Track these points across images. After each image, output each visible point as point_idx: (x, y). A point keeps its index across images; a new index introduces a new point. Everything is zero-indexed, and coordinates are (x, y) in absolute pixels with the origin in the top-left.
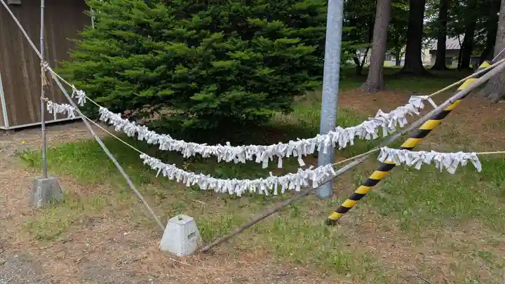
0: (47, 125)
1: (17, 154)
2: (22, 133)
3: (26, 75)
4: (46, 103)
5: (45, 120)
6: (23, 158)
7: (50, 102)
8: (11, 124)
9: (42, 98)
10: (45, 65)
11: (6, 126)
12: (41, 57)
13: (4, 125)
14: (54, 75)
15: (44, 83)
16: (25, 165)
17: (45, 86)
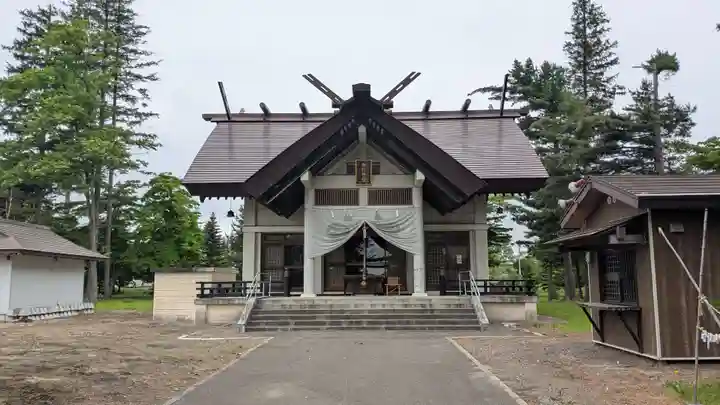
0: (700, 362)
1: (669, 384)
2: (674, 366)
3: (684, 303)
4: (700, 332)
5: (700, 355)
6: (675, 388)
7: (705, 331)
8: (663, 355)
9: (697, 327)
10: (702, 298)
11: (658, 356)
12: (699, 290)
13: (656, 354)
14: (710, 307)
15: (700, 313)
16: (677, 395)
17: (701, 317)
